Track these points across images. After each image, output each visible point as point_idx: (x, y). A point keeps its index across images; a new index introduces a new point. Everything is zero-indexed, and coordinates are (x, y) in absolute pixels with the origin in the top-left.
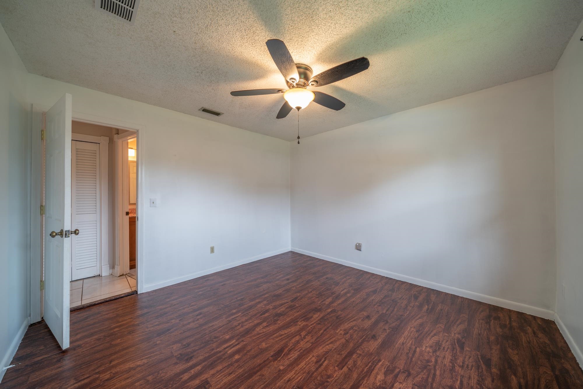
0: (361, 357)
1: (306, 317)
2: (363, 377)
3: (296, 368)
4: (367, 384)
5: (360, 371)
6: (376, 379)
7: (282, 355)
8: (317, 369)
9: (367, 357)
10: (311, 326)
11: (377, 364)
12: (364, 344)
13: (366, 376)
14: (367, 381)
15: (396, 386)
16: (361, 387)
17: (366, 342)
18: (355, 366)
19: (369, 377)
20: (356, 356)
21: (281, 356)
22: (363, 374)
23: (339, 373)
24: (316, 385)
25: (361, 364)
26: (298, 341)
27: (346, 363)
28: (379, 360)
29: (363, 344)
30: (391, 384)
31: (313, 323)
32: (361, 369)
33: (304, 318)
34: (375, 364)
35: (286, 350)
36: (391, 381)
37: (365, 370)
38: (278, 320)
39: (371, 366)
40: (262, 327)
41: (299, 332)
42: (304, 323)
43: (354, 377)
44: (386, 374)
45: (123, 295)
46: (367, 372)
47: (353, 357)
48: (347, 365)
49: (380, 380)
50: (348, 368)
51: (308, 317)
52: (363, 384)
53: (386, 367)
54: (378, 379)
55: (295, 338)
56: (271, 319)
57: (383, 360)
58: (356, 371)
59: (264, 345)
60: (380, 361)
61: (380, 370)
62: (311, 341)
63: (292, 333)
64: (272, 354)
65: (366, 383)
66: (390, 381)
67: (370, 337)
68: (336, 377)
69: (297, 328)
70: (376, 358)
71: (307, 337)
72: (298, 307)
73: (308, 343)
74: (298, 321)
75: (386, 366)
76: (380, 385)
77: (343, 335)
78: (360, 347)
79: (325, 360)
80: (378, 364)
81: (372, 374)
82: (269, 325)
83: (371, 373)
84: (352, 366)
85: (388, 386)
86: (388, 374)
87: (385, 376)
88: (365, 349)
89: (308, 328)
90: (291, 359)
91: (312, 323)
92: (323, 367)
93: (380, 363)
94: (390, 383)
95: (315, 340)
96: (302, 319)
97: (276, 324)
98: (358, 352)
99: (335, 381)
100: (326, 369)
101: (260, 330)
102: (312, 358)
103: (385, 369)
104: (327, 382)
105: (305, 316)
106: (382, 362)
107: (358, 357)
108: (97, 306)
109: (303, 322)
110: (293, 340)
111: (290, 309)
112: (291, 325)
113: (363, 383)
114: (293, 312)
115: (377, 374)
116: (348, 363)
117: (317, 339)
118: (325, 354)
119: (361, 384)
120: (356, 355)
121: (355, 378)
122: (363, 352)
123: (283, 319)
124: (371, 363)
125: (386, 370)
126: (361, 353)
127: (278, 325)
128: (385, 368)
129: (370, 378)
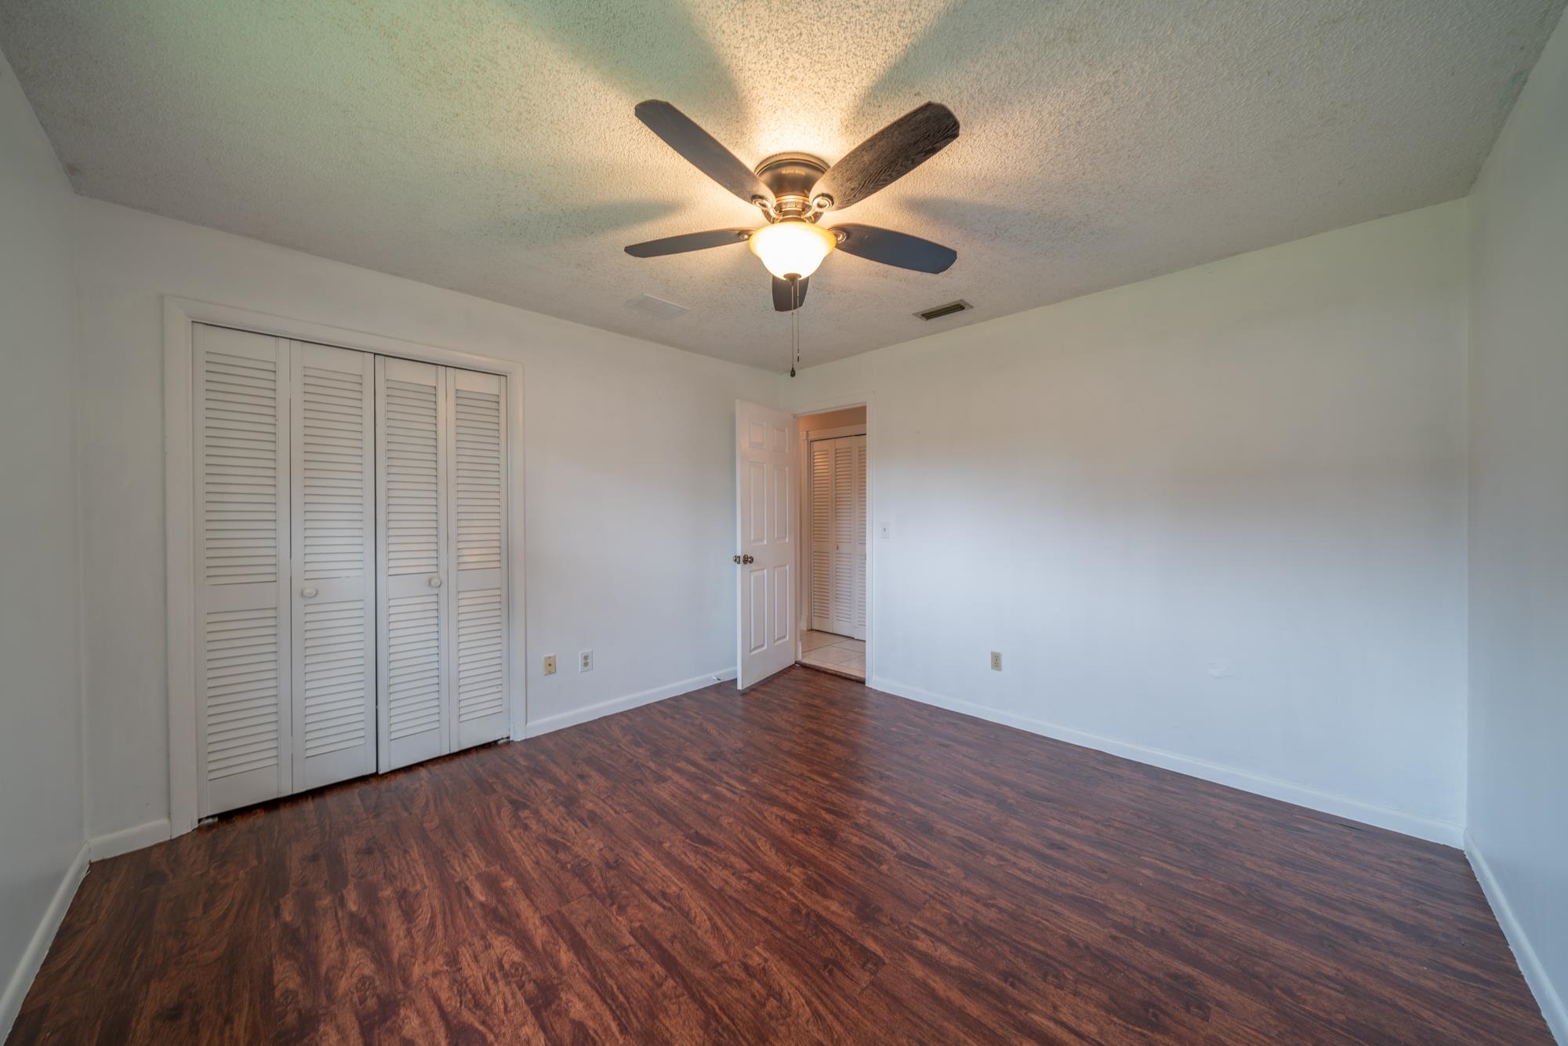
0: (650, 983)
2: (595, 970)
3: (658, 863)
4: (575, 971)
5: (611, 967)
6: (578, 995)
7: (697, 845)
8: (647, 893)
9: (648, 1001)
11: (616, 1018)
12: (697, 1010)
13: (594, 976)
14: (583, 976)
15: (539, 1035)
16: (575, 959)
17: (703, 1018)
18: (628, 960)
19: (589, 983)
20: (658, 973)
21: (693, 844)
22: (601, 973)
23: (624, 926)
24: (613, 887)
25: (630, 977)
27: (643, 946)
28: (626, 1028)
29: (696, 1006)
30: (549, 1026)
32: (616, 972)
34: (618, 1013)
36: (555, 1031)
37: (610, 982)
39: (614, 998)
43: (601, 951)
44: (579, 1026)
45: (853, 678)
46: (604, 984)
47: (657, 966)
48: (638, 946)
49: (570, 1004)
50: (630, 946)
52: (578, 963)
53: (597, 1038)
54: (576, 1000)
57: (621, 1041)
58: (616, 961)
60: (623, 1030)
61: (597, 1016)
65: (578, 970)
66: (557, 1026)
67: (721, 1039)
68: (617, 920)
70: (635, 1023)
75: (600, 1038)
76: (560, 999)
77: (745, 960)
78: (686, 993)
79: (664, 907)
80: (614, 1020)
81: (594, 993)
83: (597, 991)
84: (630, 954)
85: (548, 1016)
86: (577, 1031)
87: (574, 1021)
88: (674, 1004)
92: (649, 902)
93: (614, 1026)
94: (554, 1025)
95: (730, 897)
98: (670, 983)
99: (606, 916)
100: (641, 906)
103: (591, 1032)
104: (612, 904)
106: (617, 1034)
107: (653, 977)
108: (827, 675)
113: (582, 965)
115: (589, 1005)
116: (642, 950)
118: (681, 909)
119: (580, 961)
120: (660, 972)
121: (599, 953)
122: (665, 996)
124: (625, 1002)
125: (589, 1034)
126: (664, 988)
128: (596, 1032)
129: (586, 984)
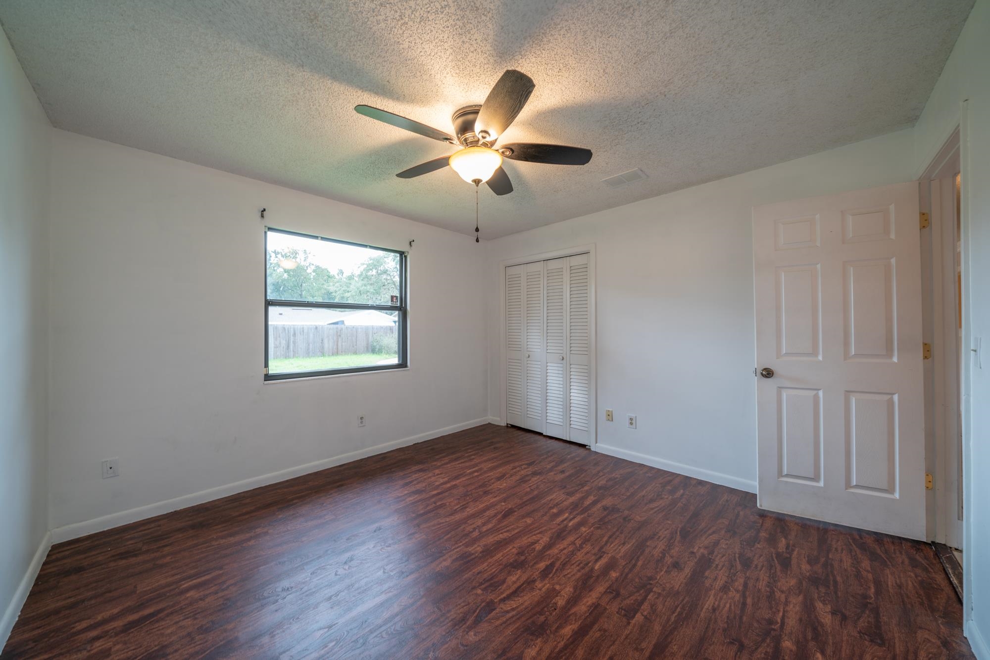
1: (465, 560)
10: (461, 544)
26: (484, 525)
31: (456, 550)
33: (469, 559)
35: (499, 516)
38: (518, 554)
40: (540, 542)
41: (482, 535)
42: (470, 549)
51: (462, 562)
55: (488, 528)
56: (530, 557)
59: (529, 521)
62: (467, 525)
63: (492, 534)
64: (516, 513)
69: (483, 542)
71: (471, 530)
72: (478, 584)
73: (471, 523)
74: (481, 553)
82: (530, 545)
89: (466, 542)
90: (493, 510)
91: (458, 550)
96: (473, 557)
97: (519, 548)
101: (542, 538)
102: (470, 511)
105: (468, 562)
109: (473, 552)
110: (490, 526)
111: (496, 580)
112: (493, 545)
114: (490, 573)
117: (457, 528)
123: (508, 557)
127: (516, 546)
